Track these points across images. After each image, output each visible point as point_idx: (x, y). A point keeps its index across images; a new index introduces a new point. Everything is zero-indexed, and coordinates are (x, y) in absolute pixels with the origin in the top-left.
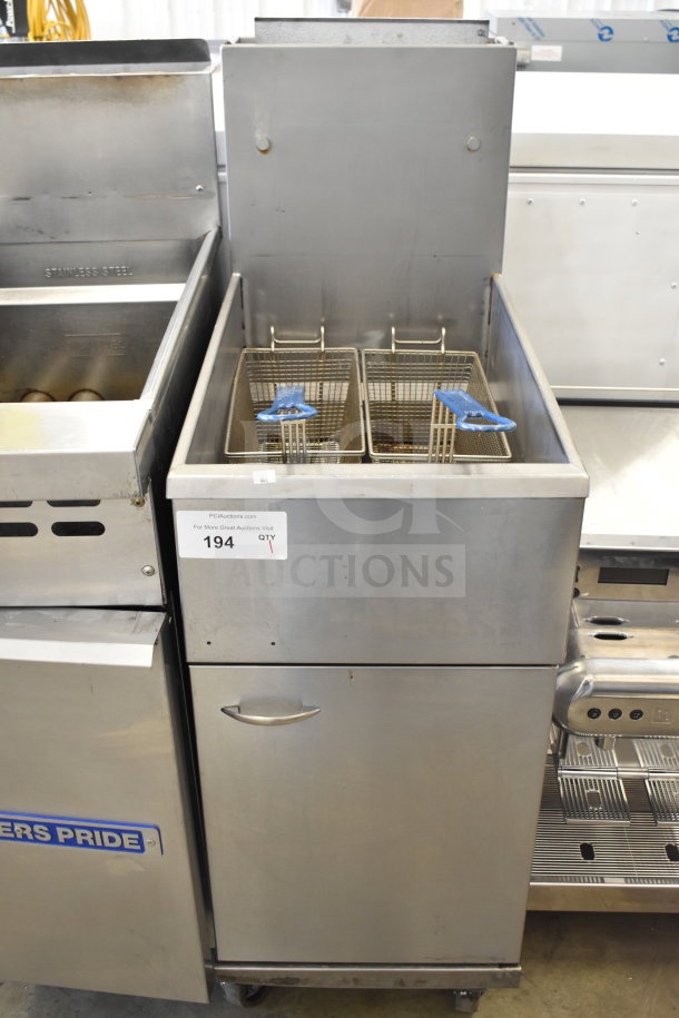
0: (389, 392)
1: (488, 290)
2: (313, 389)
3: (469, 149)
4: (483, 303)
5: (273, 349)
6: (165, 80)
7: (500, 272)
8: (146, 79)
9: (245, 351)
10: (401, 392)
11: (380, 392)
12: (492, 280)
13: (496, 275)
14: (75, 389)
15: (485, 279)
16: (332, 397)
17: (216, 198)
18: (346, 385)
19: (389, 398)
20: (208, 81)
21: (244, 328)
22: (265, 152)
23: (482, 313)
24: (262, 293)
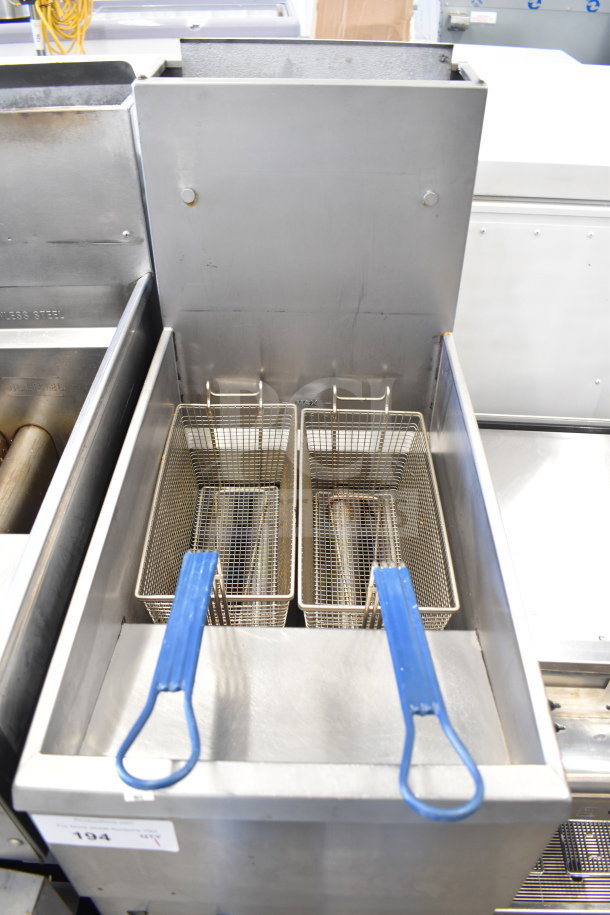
0: (330, 440)
1: (437, 348)
2: (252, 437)
3: (425, 205)
4: (431, 359)
5: (209, 404)
6: (77, 116)
7: (451, 331)
8: (56, 116)
9: (180, 406)
10: (342, 440)
11: (320, 440)
12: (442, 337)
13: (446, 334)
14: (20, 425)
15: (434, 337)
16: (272, 444)
17: (145, 244)
18: (286, 432)
19: (330, 448)
20: (126, 117)
21: (179, 378)
22: (191, 204)
23: (430, 369)
24: (196, 346)
